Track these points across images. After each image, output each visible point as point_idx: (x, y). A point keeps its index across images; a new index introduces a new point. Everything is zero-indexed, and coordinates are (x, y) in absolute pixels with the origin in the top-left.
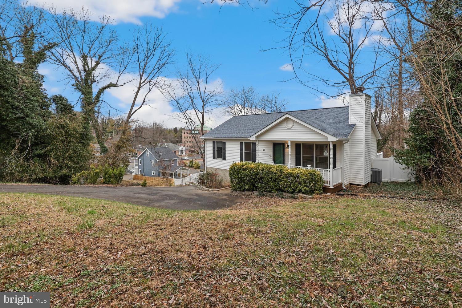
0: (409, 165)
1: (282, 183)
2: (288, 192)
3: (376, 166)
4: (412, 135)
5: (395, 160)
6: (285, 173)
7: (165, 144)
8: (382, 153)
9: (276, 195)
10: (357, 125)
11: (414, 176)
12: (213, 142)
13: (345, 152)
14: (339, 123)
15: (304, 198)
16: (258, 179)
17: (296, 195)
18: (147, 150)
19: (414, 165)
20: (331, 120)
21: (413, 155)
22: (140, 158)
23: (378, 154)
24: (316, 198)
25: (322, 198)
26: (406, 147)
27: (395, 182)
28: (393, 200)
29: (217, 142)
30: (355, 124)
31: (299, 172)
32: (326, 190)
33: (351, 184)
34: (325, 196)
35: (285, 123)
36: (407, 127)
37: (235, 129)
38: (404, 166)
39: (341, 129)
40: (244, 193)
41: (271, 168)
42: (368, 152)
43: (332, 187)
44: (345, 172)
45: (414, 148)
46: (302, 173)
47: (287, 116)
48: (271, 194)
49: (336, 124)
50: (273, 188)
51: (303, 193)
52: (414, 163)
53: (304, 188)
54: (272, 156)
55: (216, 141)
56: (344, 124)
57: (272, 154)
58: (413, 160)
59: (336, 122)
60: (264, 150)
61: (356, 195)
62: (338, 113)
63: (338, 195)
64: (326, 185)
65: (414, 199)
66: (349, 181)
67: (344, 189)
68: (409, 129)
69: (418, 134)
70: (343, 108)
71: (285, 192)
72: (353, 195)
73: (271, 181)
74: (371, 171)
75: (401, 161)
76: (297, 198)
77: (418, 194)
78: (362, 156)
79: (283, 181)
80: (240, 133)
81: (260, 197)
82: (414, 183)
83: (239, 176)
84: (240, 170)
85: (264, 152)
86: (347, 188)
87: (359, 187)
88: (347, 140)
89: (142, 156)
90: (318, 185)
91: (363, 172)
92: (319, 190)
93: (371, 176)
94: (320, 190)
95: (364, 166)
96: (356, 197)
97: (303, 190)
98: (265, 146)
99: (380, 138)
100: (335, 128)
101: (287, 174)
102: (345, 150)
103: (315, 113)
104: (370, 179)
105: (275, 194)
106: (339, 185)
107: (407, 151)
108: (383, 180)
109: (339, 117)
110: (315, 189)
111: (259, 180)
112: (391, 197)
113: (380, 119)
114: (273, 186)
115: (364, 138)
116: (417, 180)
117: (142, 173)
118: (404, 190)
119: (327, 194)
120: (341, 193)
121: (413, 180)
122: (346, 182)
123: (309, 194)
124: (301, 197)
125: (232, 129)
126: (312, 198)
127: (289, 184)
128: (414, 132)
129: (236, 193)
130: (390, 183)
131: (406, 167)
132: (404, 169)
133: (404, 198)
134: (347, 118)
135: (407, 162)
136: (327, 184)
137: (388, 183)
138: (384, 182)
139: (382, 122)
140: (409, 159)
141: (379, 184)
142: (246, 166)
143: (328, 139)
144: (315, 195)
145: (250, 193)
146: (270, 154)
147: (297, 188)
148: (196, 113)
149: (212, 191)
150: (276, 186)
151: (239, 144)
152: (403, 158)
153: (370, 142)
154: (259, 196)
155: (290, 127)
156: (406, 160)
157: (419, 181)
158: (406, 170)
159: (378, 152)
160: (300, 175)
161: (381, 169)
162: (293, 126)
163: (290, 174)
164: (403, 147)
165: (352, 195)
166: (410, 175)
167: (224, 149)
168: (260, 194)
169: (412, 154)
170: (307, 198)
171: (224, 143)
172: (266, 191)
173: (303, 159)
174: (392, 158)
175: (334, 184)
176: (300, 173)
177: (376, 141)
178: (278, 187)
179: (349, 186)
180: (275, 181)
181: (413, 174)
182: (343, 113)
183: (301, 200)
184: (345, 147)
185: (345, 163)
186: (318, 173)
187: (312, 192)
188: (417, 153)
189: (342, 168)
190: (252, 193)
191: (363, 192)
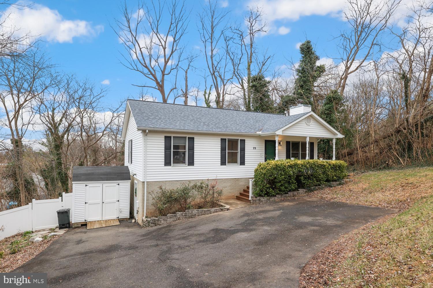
12: (166, 137)
29: (174, 137)
35: (306, 120)
54: (264, 154)
60: (255, 148)
81: (313, 192)
85: (254, 150)
98: (256, 144)
167: (192, 148)
171: (191, 140)
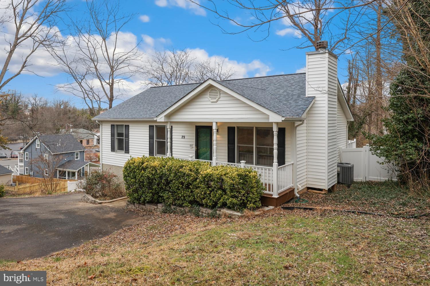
0: (390, 159)
1: (198, 191)
2: (207, 206)
3: (346, 159)
4: (393, 114)
5: (371, 150)
6: (202, 175)
7: (71, 130)
8: (355, 140)
9: (189, 211)
10: (317, 99)
11: (396, 173)
12: (112, 126)
13: (298, 139)
14: (293, 95)
15: (229, 217)
16: (164, 184)
17: (218, 212)
18: (37, 138)
19: (396, 158)
20: (281, 91)
21: (395, 144)
22: (27, 150)
23: (350, 141)
24: (248, 217)
25: (257, 215)
26: (386, 133)
27: (372, 182)
28: (366, 218)
29: (117, 125)
30: (315, 97)
31: (224, 173)
32: (265, 200)
33: (308, 188)
34: (264, 211)
35: (208, 94)
36: (386, 104)
37: (146, 105)
38: (383, 158)
39: (293, 104)
40: (144, 207)
41: (182, 167)
42: (332, 139)
43: (276, 196)
44: (298, 170)
45: (396, 133)
46: (228, 174)
47: (210, 82)
48: (182, 209)
49: (287, 97)
50: (185, 200)
51: (229, 208)
52: (396, 155)
53: (230, 200)
54: (194, 146)
55: (115, 124)
56: (299, 97)
57: (194, 143)
58: (395, 151)
59: (288, 94)
60: (183, 137)
61: (311, 209)
62: (293, 81)
63: (285, 208)
64: (267, 192)
65: (398, 216)
66: (306, 183)
67: (297, 197)
68: (391, 105)
69: (401, 113)
70: (301, 75)
71: (202, 205)
72: (307, 209)
73: (182, 187)
74: (338, 166)
75: (379, 151)
76: (219, 217)
77: (404, 204)
78: (324, 145)
79: (199, 187)
80: (151, 111)
81: (167, 214)
82: (397, 184)
83: (136, 180)
84: (138, 169)
85: (183, 140)
86: (301, 195)
87: (320, 193)
88: (301, 121)
89: (30, 148)
90: (253, 194)
91: (325, 169)
92: (254, 203)
93: (338, 174)
94: (256, 201)
95: (327, 160)
96: (311, 212)
97: (228, 202)
98: (186, 132)
99: (352, 120)
100: (285, 103)
101: (205, 177)
102: (298, 136)
103: (262, 82)
104: (336, 179)
105: (187, 209)
106: (287, 192)
107: (387, 137)
108: (356, 179)
109: (293, 87)
110: (248, 201)
111: (166, 186)
112: (363, 213)
113: (354, 97)
114: (184, 197)
115: (326, 118)
116: (401, 179)
117: (29, 173)
118: (383, 197)
119: (266, 209)
120: (290, 205)
121: (395, 179)
122: (300, 186)
123: (237, 209)
124: (225, 215)
125: (142, 105)
126: (242, 217)
127: (208, 192)
128: (396, 110)
129: (133, 207)
130: (365, 183)
131: (386, 160)
132: (383, 163)
133: (382, 213)
134: (303, 88)
135: (387, 153)
136: (269, 190)
137: (361, 183)
138: (357, 183)
139: (357, 100)
140: (389, 149)
141: (349, 187)
142: (146, 163)
143: (268, 118)
144: (246, 212)
145: (152, 207)
146: (191, 143)
147: (220, 199)
148: (102, 84)
149: (101, 203)
150: (189, 197)
151: (148, 128)
152: (381, 147)
153: (336, 125)
154: (164, 212)
155: (215, 100)
156: (386, 151)
157: (403, 182)
158: (386, 165)
159: (349, 139)
160: (224, 177)
161: (352, 164)
162: (219, 98)
163: (210, 177)
164: (382, 133)
165: (305, 209)
166: (391, 172)
167: (127, 136)
168: (166, 209)
169: (393, 141)
170: (233, 217)
171: (127, 127)
172: (175, 205)
173: (239, 151)
174: (367, 148)
175: (281, 191)
176: (225, 175)
177: (346, 123)
178: (191, 198)
179: (305, 191)
180: (188, 187)
181: (394, 171)
182: (299, 82)
183: (224, 220)
184: (298, 132)
185: (298, 156)
186: (253, 174)
187: (243, 205)
188: (400, 140)
189: (294, 165)
190: (156, 207)
191: (325, 201)
